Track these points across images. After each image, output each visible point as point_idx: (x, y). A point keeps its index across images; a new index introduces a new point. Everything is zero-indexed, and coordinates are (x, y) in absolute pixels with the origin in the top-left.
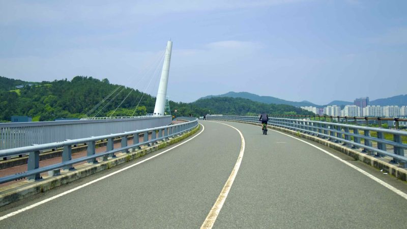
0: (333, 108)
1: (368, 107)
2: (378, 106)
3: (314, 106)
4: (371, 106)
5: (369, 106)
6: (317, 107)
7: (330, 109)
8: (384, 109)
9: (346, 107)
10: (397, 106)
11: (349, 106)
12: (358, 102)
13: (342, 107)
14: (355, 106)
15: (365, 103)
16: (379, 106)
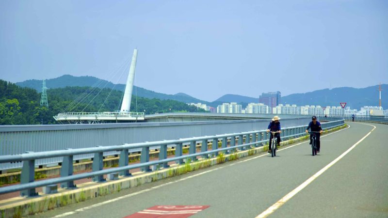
0: (231, 106)
1: (279, 107)
2: (293, 105)
3: (203, 102)
4: (284, 105)
5: (282, 105)
6: (208, 104)
7: (227, 108)
8: (302, 110)
9: (250, 106)
10: (319, 107)
11: (254, 104)
12: (265, 99)
13: (244, 106)
14: (262, 104)
15: (275, 99)
16: (295, 106)
